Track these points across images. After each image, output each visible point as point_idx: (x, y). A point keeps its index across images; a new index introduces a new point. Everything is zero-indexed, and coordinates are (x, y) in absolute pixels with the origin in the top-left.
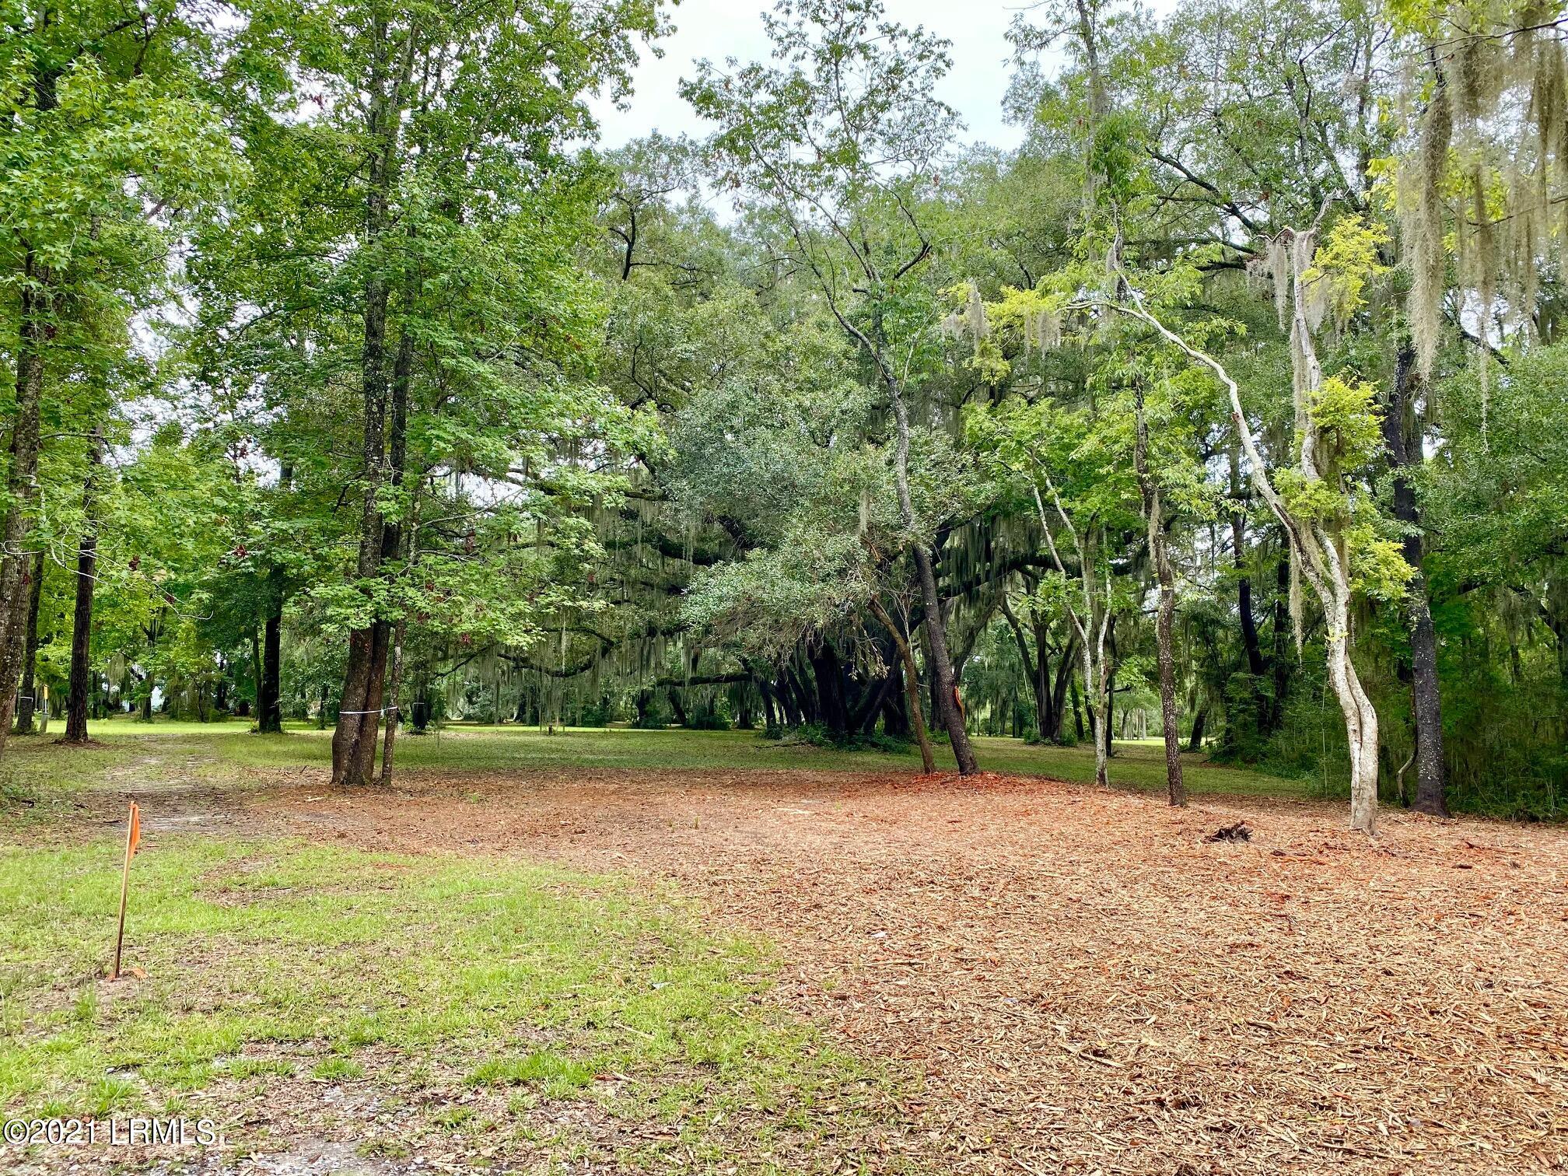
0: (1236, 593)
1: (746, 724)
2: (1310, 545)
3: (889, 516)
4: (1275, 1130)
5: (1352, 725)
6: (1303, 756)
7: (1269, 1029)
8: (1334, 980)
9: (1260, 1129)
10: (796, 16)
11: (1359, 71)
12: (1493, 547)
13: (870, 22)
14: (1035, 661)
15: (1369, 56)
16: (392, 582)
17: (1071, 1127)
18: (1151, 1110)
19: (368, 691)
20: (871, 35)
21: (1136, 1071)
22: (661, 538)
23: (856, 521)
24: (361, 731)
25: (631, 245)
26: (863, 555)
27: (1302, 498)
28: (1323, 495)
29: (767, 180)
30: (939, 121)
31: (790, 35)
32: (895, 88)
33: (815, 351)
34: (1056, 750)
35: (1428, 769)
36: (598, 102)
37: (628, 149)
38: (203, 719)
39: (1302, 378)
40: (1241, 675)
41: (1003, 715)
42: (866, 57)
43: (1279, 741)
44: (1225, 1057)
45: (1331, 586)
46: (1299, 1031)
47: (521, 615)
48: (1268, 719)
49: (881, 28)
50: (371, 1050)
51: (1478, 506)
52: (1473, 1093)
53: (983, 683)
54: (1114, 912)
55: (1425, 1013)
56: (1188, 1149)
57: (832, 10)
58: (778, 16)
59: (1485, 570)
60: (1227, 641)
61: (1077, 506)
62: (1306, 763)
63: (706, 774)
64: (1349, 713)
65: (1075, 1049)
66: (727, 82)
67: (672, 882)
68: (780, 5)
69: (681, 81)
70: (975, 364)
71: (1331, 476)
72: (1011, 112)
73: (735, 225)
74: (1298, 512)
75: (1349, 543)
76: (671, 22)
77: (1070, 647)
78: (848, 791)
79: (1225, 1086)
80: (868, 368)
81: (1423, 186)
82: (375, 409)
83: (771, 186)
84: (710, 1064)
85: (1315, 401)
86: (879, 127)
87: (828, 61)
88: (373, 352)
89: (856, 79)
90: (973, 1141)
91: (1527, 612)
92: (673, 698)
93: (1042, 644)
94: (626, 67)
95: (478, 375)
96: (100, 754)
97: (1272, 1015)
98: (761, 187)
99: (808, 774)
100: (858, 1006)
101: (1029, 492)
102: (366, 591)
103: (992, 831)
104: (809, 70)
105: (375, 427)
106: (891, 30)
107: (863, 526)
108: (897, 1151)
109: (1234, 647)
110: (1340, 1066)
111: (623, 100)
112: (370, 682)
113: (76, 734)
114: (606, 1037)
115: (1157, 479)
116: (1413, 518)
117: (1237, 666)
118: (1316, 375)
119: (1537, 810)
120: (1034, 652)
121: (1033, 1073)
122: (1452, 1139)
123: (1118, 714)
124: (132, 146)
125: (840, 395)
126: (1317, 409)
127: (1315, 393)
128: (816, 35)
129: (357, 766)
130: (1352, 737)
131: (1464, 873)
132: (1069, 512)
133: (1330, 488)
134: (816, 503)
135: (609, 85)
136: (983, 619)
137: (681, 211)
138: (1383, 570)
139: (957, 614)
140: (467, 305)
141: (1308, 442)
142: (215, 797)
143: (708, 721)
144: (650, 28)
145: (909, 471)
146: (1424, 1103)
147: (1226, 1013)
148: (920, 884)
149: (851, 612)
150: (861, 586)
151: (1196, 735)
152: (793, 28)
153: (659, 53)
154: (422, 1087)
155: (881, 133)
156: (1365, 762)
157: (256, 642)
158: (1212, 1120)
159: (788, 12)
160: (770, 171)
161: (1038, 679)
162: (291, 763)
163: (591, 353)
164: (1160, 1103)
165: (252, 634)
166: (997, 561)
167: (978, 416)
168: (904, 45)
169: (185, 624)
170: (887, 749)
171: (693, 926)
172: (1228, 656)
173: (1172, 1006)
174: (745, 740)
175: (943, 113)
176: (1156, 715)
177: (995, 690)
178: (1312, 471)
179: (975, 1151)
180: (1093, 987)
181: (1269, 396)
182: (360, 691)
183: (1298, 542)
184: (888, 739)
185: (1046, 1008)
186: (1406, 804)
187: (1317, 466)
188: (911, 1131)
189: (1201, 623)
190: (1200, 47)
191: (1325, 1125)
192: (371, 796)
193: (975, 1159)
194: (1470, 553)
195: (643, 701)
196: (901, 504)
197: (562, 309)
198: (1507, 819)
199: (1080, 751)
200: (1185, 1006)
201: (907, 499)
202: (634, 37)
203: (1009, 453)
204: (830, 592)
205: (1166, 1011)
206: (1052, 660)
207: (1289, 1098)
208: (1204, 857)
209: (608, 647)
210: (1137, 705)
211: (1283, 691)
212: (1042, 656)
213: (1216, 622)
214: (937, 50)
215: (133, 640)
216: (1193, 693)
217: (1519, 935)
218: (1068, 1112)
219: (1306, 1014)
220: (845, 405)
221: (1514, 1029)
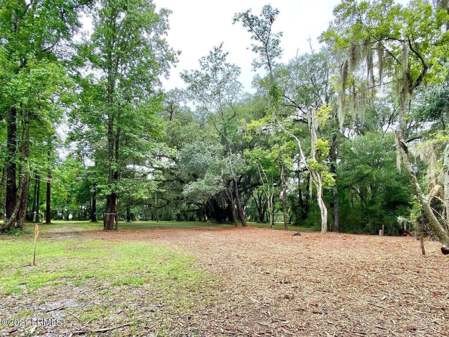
0: (298, 192)
1: (200, 220)
2: (314, 175)
3: (228, 172)
4: (308, 287)
5: (322, 212)
6: (311, 224)
7: (306, 268)
8: (319, 259)
9: (304, 287)
10: (206, 61)
11: (326, 79)
12: (350, 178)
13: (222, 62)
14: (259, 207)
15: (328, 76)
16: (116, 184)
17: (260, 288)
18: (279, 284)
19: (111, 209)
20: (223, 66)
21: (276, 276)
22: (180, 179)
23: (221, 173)
24: (110, 218)
25: (171, 114)
26: (222, 180)
27: (313, 165)
28: (317, 164)
29: (200, 98)
30: (238, 85)
31: (205, 65)
32: (228, 78)
33: (212, 137)
34: (263, 224)
35: (336, 223)
36: (161, 77)
37: (170, 92)
38: (80, 220)
39: (313, 139)
40: (299, 208)
41: (253, 218)
42: (222, 71)
43: (307, 221)
44: (295, 273)
45: (318, 183)
46: (312, 268)
47: (147, 192)
48: (304, 216)
49: (225, 64)
50: (90, 279)
51: (348, 170)
52: (351, 278)
53: (249, 211)
54: (272, 248)
55: (340, 264)
56: (287, 292)
57: (214, 59)
58: (202, 60)
59: (349, 182)
60: (296, 201)
61: (267, 171)
62: (312, 225)
63: (190, 228)
64: (321, 210)
65: (262, 273)
66: (191, 75)
67: (176, 245)
68: (203, 58)
69: (180, 73)
70: (245, 137)
71: (319, 161)
72: (253, 85)
73: (195, 111)
74: (312, 168)
75: (322, 175)
76: (178, 59)
77: (266, 203)
78: (219, 230)
79: (295, 279)
80: (224, 141)
81: (342, 83)
82: (111, 145)
83: (201, 99)
84: (175, 279)
85: (316, 144)
86: (225, 87)
87: (214, 72)
88: (110, 132)
89: (220, 76)
90: (236, 292)
91: (356, 194)
92: (184, 215)
93: (260, 203)
94: (168, 69)
95: (134, 138)
96: (53, 226)
97: (306, 265)
98: (200, 99)
99: (211, 228)
100: (213, 266)
101: (257, 168)
102: (110, 186)
103: (248, 235)
104: (209, 73)
105: (111, 150)
106: (227, 65)
107: (222, 174)
108: (217, 295)
109: (298, 203)
110: (321, 274)
111: (167, 77)
112: (112, 207)
113: (48, 222)
114: (152, 274)
115: (283, 163)
116: (335, 172)
117: (298, 206)
118: (316, 139)
119: (357, 232)
120: (259, 205)
121: (252, 278)
122: (347, 288)
123: (275, 217)
124: (42, 73)
125: (217, 146)
126: (316, 146)
127: (316, 142)
128: (211, 65)
129: (110, 225)
130: (322, 215)
131: (345, 241)
132: (265, 172)
133: (319, 163)
134: (212, 169)
135: (164, 73)
136: (248, 198)
137: (183, 107)
138: (329, 180)
139: (244, 196)
140: (132, 122)
141: (314, 153)
142: (77, 233)
143: (192, 219)
144: (173, 61)
145: (232, 163)
146: (341, 281)
147: (296, 265)
148: (232, 244)
149: (220, 193)
150: (222, 187)
151: (290, 221)
152: (206, 64)
153: (175, 66)
154: (100, 286)
155: (226, 89)
156: (324, 219)
157: (90, 202)
158: (293, 286)
159: (205, 59)
160: (201, 96)
161: (259, 210)
162: (97, 227)
163: (162, 136)
164: (281, 283)
165: (89, 200)
166: (251, 185)
167: (247, 152)
168: (230, 68)
169: (73, 199)
170: (228, 224)
171: (179, 253)
172: (297, 204)
173: (284, 264)
174: (200, 223)
175: (239, 84)
176: (282, 217)
177: (251, 213)
178: (315, 159)
179: (236, 294)
180: (267, 261)
181: (306, 147)
182: (110, 209)
183: (312, 174)
184: (229, 222)
185: (256, 265)
186: (331, 231)
187: (316, 158)
188: (221, 291)
189: (291, 198)
190: (293, 72)
191: (319, 286)
192: (112, 232)
193: (236, 296)
194: (346, 179)
195: (178, 215)
196: (230, 170)
197: (154, 124)
198: (351, 234)
199: (268, 224)
200: (287, 264)
201: (232, 169)
202: (170, 62)
203: (253, 159)
204: (215, 188)
205: (283, 265)
206: (262, 206)
207: (311, 281)
208: (291, 239)
209: (168, 202)
210: (279, 215)
211: (307, 210)
212: (260, 206)
213: (294, 198)
214: (237, 69)
215: (63, 203)
216: (290, 212)
217: (357, 251)
218: (260, 285)
219: (314, 265)
220: (218, 149)
221: (359, 266)
